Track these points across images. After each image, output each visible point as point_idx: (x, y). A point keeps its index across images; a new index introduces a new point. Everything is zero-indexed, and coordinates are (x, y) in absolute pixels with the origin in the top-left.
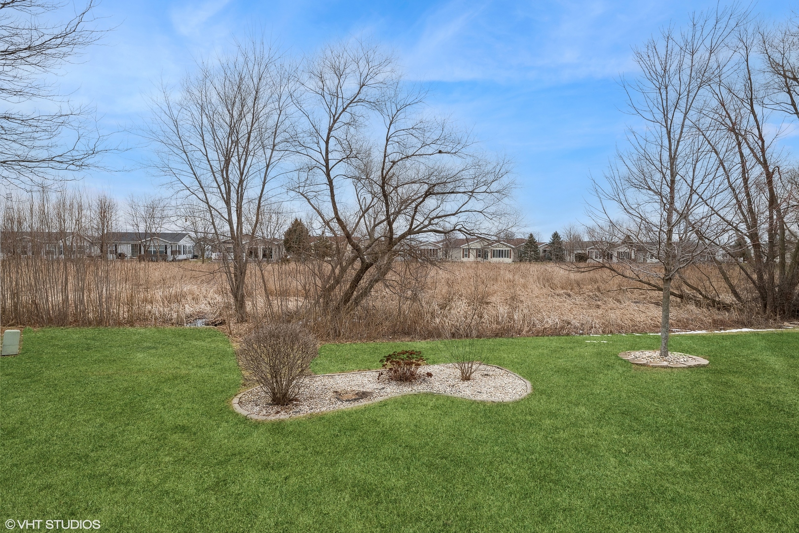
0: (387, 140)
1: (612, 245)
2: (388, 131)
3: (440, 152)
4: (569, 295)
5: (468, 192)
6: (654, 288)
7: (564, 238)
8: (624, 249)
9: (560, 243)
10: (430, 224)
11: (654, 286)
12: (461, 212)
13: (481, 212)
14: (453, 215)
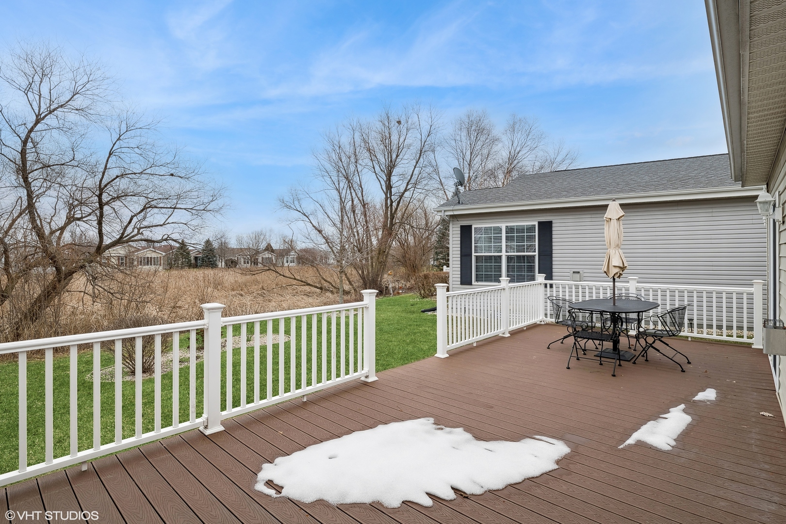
0: (110, 154)
1: (257, 252)
2: (113, 147)
3: (172, 175)
4: (242, 295)
5: (189, 209)
6: (305, 284)
7: (216, 245)
8: (267, 255)
9: (212, 250)
10: (138, 233)
11: (305, 282)
12: (168, 223)
13: (185, 224)
14: (161, 225)
